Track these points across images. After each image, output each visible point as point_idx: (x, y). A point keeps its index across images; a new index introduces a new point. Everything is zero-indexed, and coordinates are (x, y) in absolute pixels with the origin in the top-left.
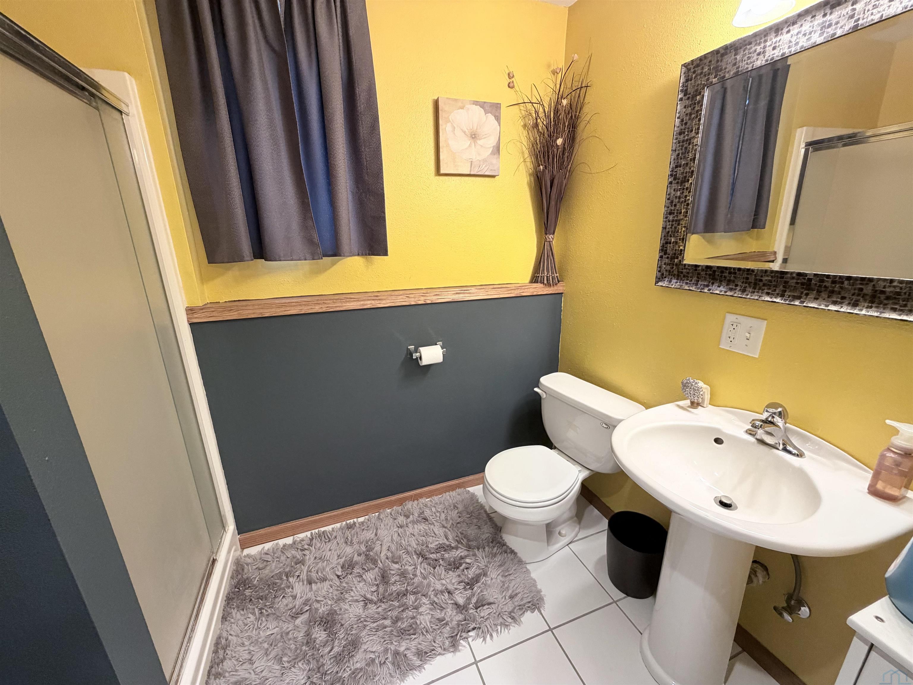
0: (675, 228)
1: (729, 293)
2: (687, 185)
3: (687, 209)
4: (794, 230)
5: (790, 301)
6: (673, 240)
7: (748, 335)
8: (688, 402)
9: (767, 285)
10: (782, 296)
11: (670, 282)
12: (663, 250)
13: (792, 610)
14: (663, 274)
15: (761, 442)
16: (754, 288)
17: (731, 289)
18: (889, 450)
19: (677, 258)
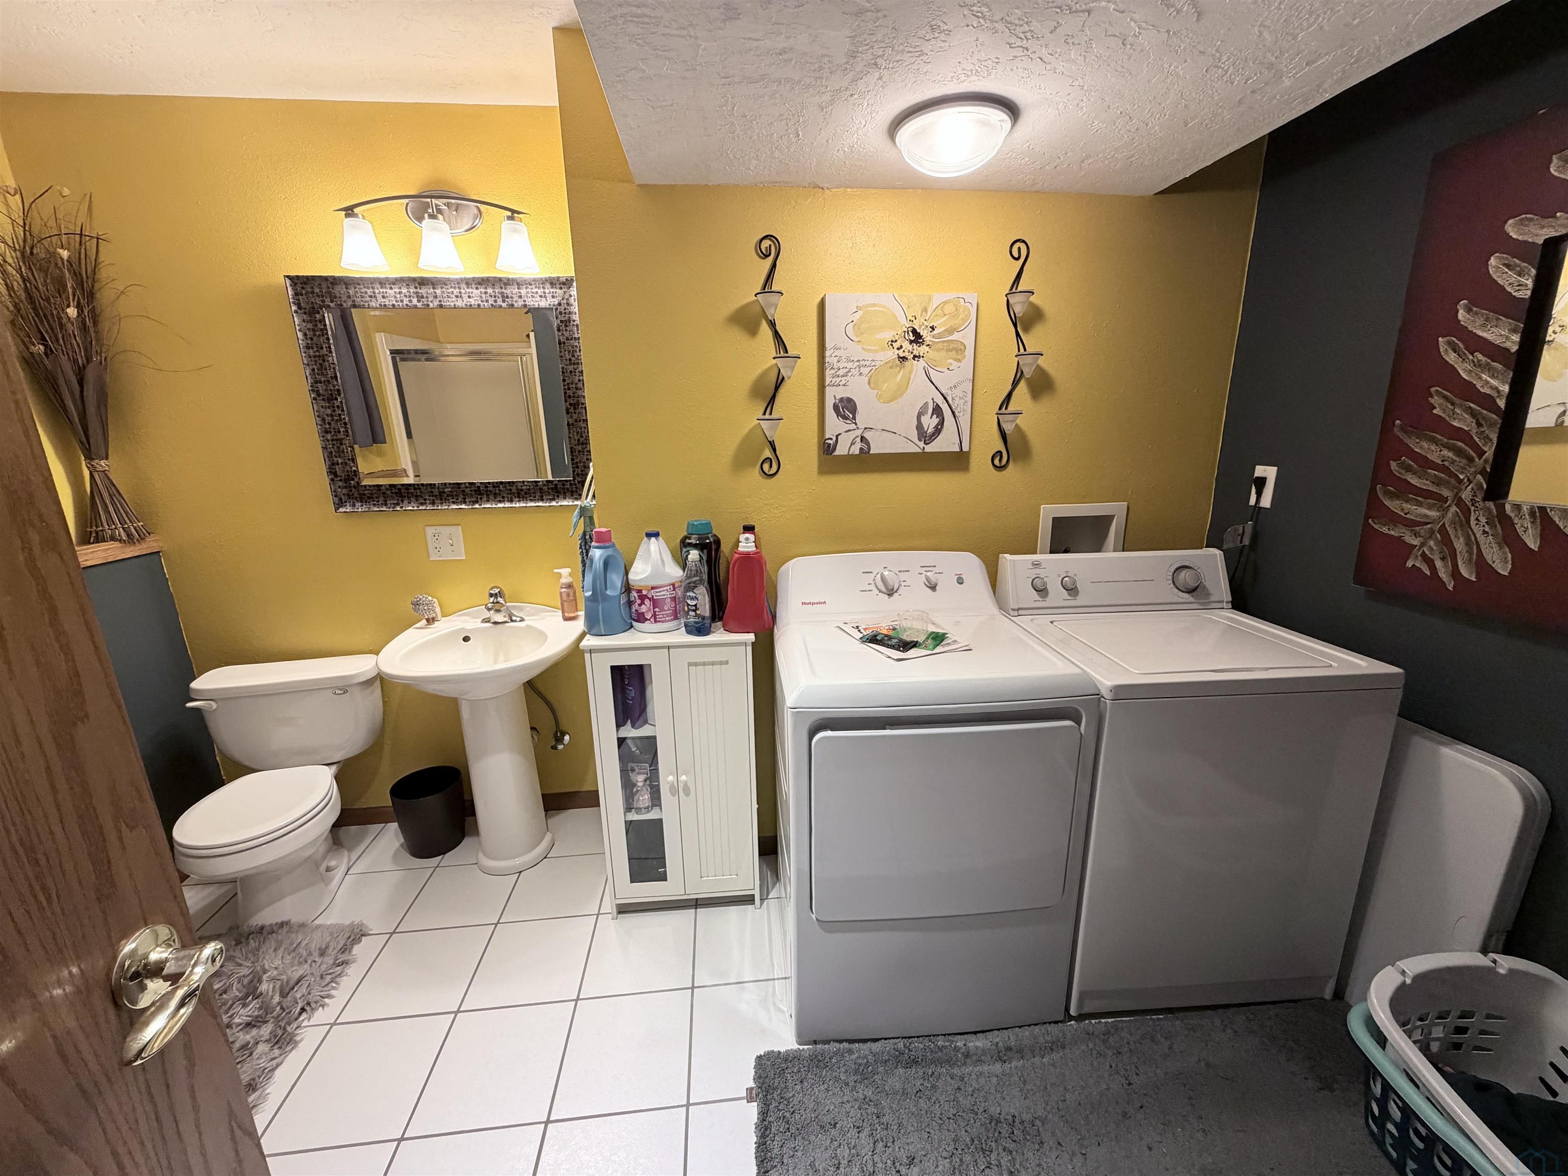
0: (339, 448)
1: (421, 508)
2: (337, 403)
3: (346, 428)
4: (413, 442)
5: (472, 505)
6: (340, 461)
7: (451, 542)
8: (424, 622)
9: (451, 495)
10: (465, 502)
11: (354, 506)
12: (332, 472)
13: (559, 740)
14: (341, 499)
15: (496, 623)
16: (441, 499)
17: (422, 504)
18: (562, 588)
19: (353, 480)
